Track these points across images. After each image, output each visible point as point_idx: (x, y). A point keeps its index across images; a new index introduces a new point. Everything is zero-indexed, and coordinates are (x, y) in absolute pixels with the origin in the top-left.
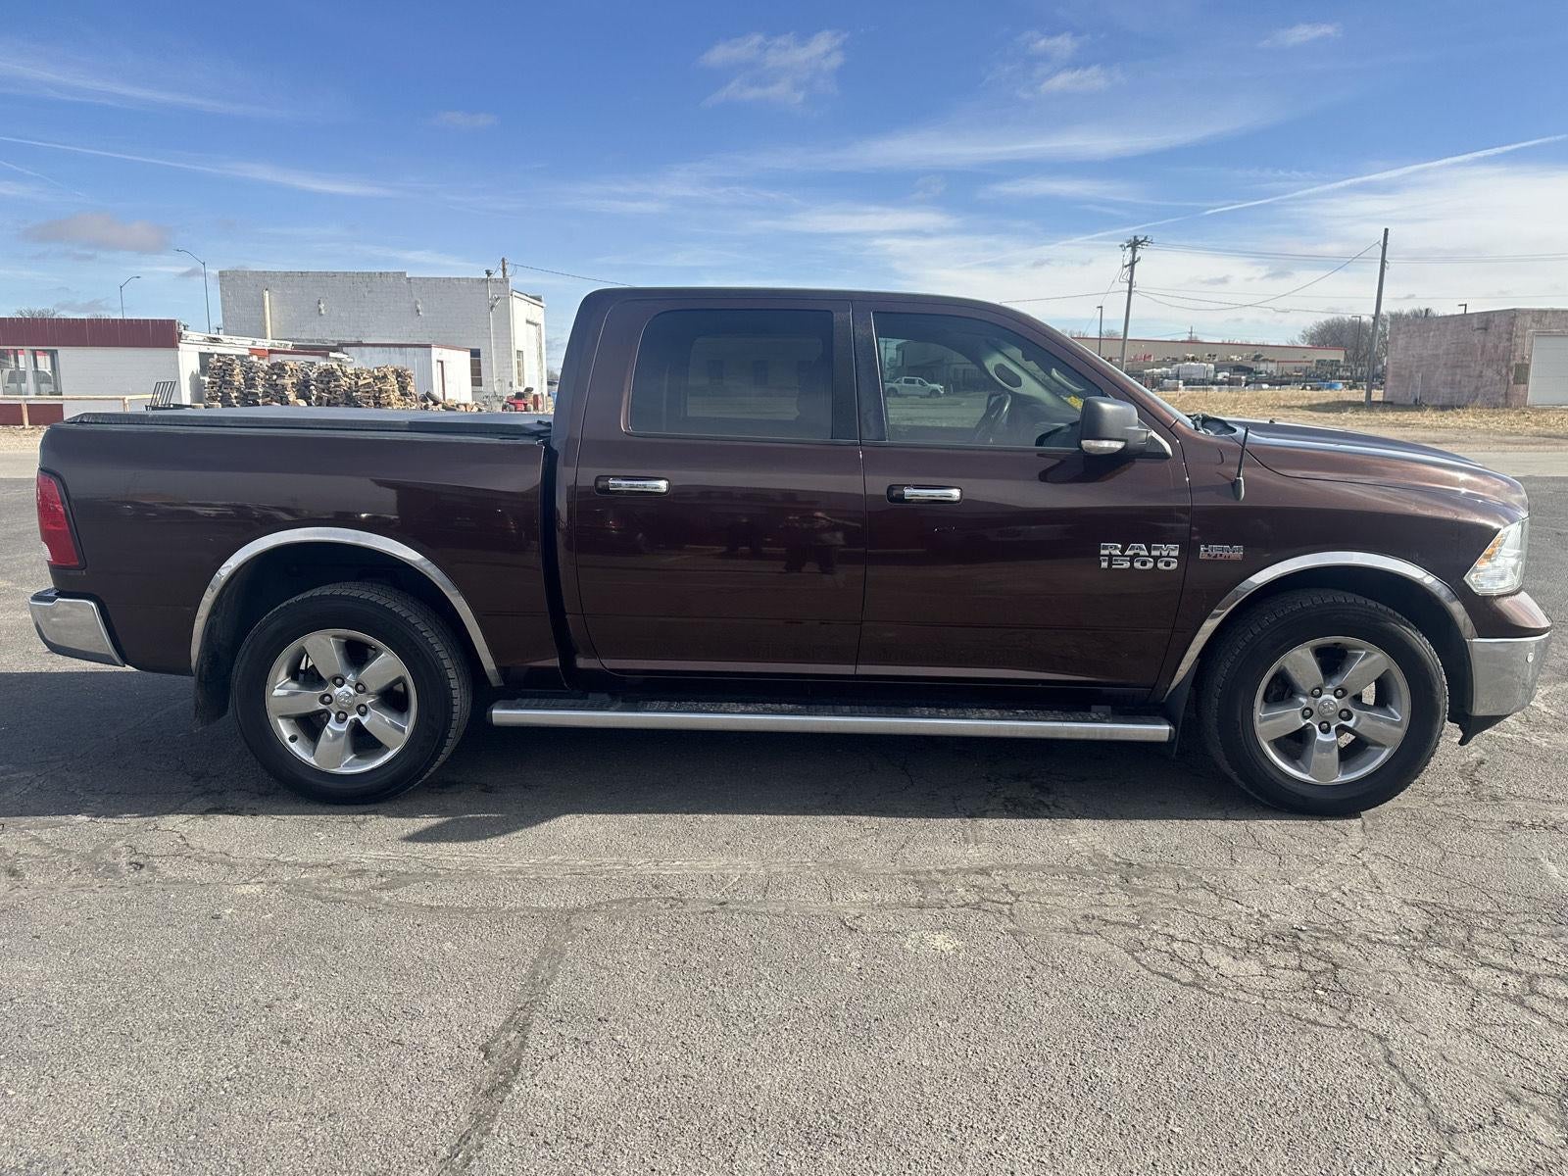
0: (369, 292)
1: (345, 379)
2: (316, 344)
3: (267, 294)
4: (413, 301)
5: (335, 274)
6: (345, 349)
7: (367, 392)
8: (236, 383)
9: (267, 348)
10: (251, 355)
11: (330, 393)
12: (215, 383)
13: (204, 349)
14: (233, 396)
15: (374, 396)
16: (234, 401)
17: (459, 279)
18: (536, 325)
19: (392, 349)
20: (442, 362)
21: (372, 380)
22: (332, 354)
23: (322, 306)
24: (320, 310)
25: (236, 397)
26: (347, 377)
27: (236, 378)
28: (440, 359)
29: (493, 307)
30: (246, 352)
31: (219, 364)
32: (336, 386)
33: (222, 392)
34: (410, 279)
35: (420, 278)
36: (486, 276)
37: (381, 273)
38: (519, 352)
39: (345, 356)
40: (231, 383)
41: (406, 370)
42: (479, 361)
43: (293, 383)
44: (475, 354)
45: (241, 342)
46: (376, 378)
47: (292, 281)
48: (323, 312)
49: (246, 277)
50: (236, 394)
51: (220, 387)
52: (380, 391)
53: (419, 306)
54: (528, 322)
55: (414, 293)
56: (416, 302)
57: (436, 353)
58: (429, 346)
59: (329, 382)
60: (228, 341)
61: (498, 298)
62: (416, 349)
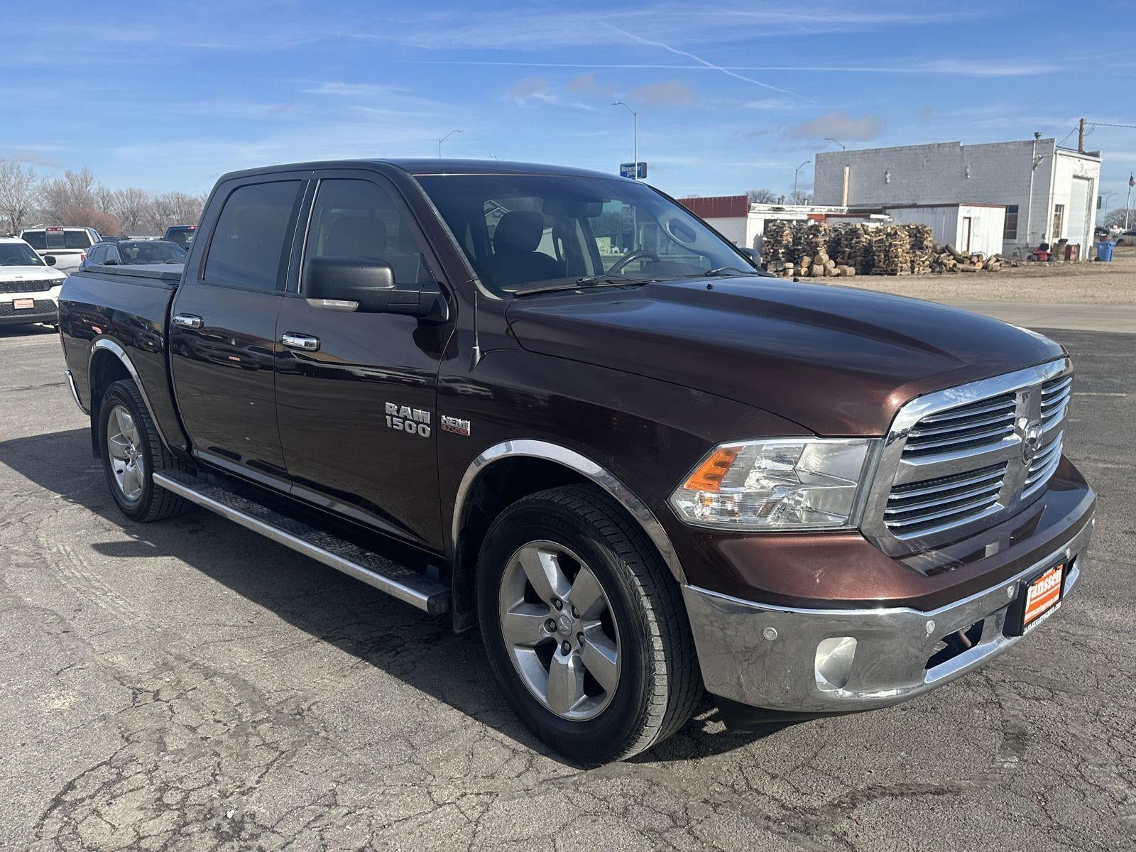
0: (927, 161)
1: (866, 236)
2: (865, 208)
3: (847, 169)
4: (964, 166)
5: (901, 149)
6: (887, 211)
7: (880, 247)
8: (784, 242)
9: (824, 214)
10: (809, 219)
11: (852, 248)
12: (770, 242)
13: (769, 217)
14: (780, 251)
15: (885, 250)
16: (781, 256)
17: (1007, 143)
18: (1088, 179)
19: (925, 209)
20: (970, 219)
21: (885, 236)
22: (872, 216)
23: (888, 175)
24: (886, 179)
25: (783, 253)
26: (868, 234)
27: (785, 238)
28: (968, 215)
29: (1036, 165)
30: (805, 217)
31: (774, 228)
32: (856, 242)
33: (773, 249)
34: (963, 147)
35: (972, 146)
36: (1035, 139)
37: (939, 145)
38: (1059, 208)
39: (886, 217)
40: (780, 242)
41: (925, 227)
42: (1017, 216)
43: (825, 241)
44: (1012, 211)
45: (800, 209)
46: (888, 235)
47: (868, 157)
48: (888, 181)
49: (834, 157)
50: (783, 250)
51: (773, 245)
52: (891, 245)
53: (968, 170)
54: (1075, 177)
55: (966, 159)
56: (967, 167)
57: (963, 211)
58: (957, 205)
59: (852, 239)
60: (790, 209)
61: (1042, 158)
62: (946, 208)
